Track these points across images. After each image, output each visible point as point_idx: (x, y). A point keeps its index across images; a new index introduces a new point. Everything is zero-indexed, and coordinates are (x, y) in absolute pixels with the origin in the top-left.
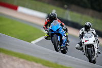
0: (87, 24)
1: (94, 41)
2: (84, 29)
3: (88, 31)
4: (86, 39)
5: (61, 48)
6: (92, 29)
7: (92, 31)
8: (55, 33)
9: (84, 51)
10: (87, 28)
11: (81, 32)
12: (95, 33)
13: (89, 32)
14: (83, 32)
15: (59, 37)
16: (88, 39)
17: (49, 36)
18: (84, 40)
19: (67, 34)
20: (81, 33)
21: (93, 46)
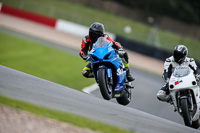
0: (179, 48)
1: (194, 83)
2: (172, 58)
3: (180, 63)
4: (177, 79)
5: (114, 93)
6: (188, 59)
7: (189, 63)
8: (102, 63)
9: (175, 102)
10: (179, 57)
11: (166, 65)
12: (195, 67)
13: (182, 66)
14: (171, 66)
15: (109, 71)
16: (180, 79)
17: (91, 71)
18: (172, 80)
19: (128, 65)
20: (167, 68)
21: (192, 91)
